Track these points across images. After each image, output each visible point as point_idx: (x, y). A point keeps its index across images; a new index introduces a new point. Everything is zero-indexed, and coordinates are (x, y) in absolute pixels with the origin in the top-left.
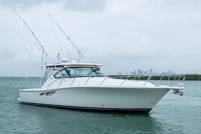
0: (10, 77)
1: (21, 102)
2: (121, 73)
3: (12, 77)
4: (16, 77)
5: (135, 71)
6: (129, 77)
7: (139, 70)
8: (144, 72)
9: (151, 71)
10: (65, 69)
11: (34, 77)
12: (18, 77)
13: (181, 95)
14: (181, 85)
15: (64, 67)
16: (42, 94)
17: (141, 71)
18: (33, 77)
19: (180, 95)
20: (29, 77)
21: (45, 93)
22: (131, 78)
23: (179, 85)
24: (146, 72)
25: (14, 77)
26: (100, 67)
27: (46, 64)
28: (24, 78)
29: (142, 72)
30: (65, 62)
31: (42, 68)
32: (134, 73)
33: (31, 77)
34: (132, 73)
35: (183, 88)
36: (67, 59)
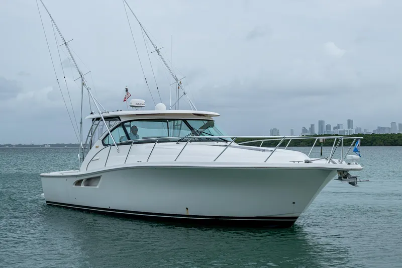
0: (6, 145)
1: (47, 202)
2: (277, 131)
3: (9, 145)
4: (20, 145)
5: (312, 126)
6: (282, 139)
7: (321, 123)
8: (335, 128)
9: (350, 123)
10: (122, 124)
12: (25, 146)
13: (353, 184)
14: (353, 160)
15: (120, 120)
16: (78, 183)
17: (326, 124)
19: (350, 183)
20: (52, 145)
21: (82, 180)
22: (302, 143)
23: (348, 159)
24: (338, 127)
25: (16, 146)
26: (213, 118)
27: (92, 113)
28: (39, 146)
29: (328, 127)
30: (136, 108)
31: (81, 123)
32: (308, 129)
33: (57, 145)
34: (304, 130)
35: (359, 166)
36: (143, 101)
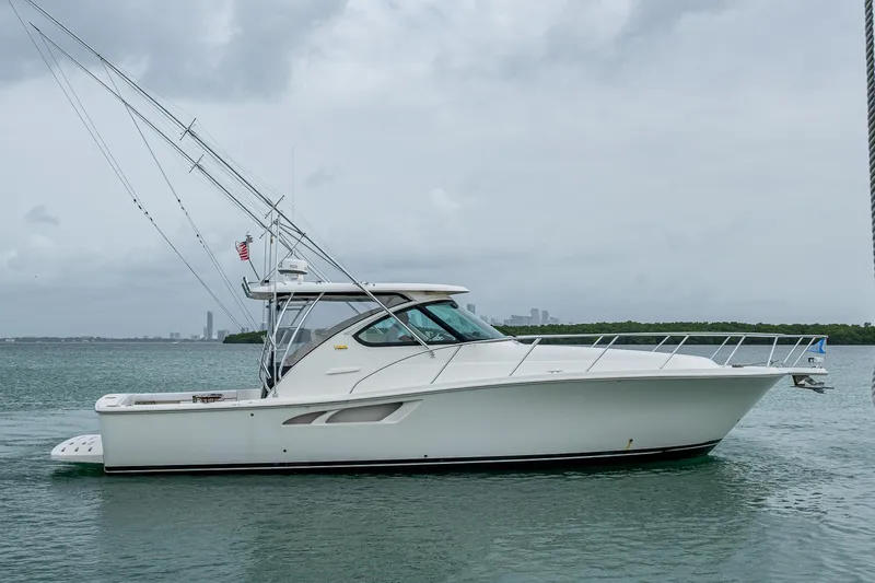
10: (422, 308)
11: (38, 339)
13: (819, 391)
15: (409, 300)
18: (36, 339)
21: (323, 413)
